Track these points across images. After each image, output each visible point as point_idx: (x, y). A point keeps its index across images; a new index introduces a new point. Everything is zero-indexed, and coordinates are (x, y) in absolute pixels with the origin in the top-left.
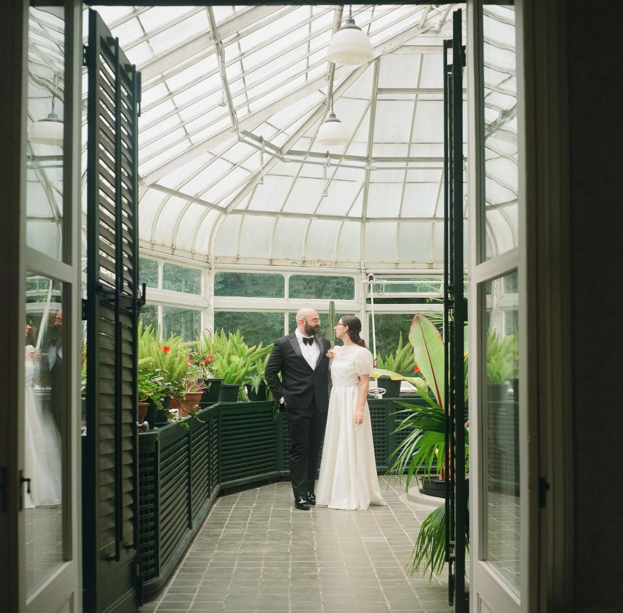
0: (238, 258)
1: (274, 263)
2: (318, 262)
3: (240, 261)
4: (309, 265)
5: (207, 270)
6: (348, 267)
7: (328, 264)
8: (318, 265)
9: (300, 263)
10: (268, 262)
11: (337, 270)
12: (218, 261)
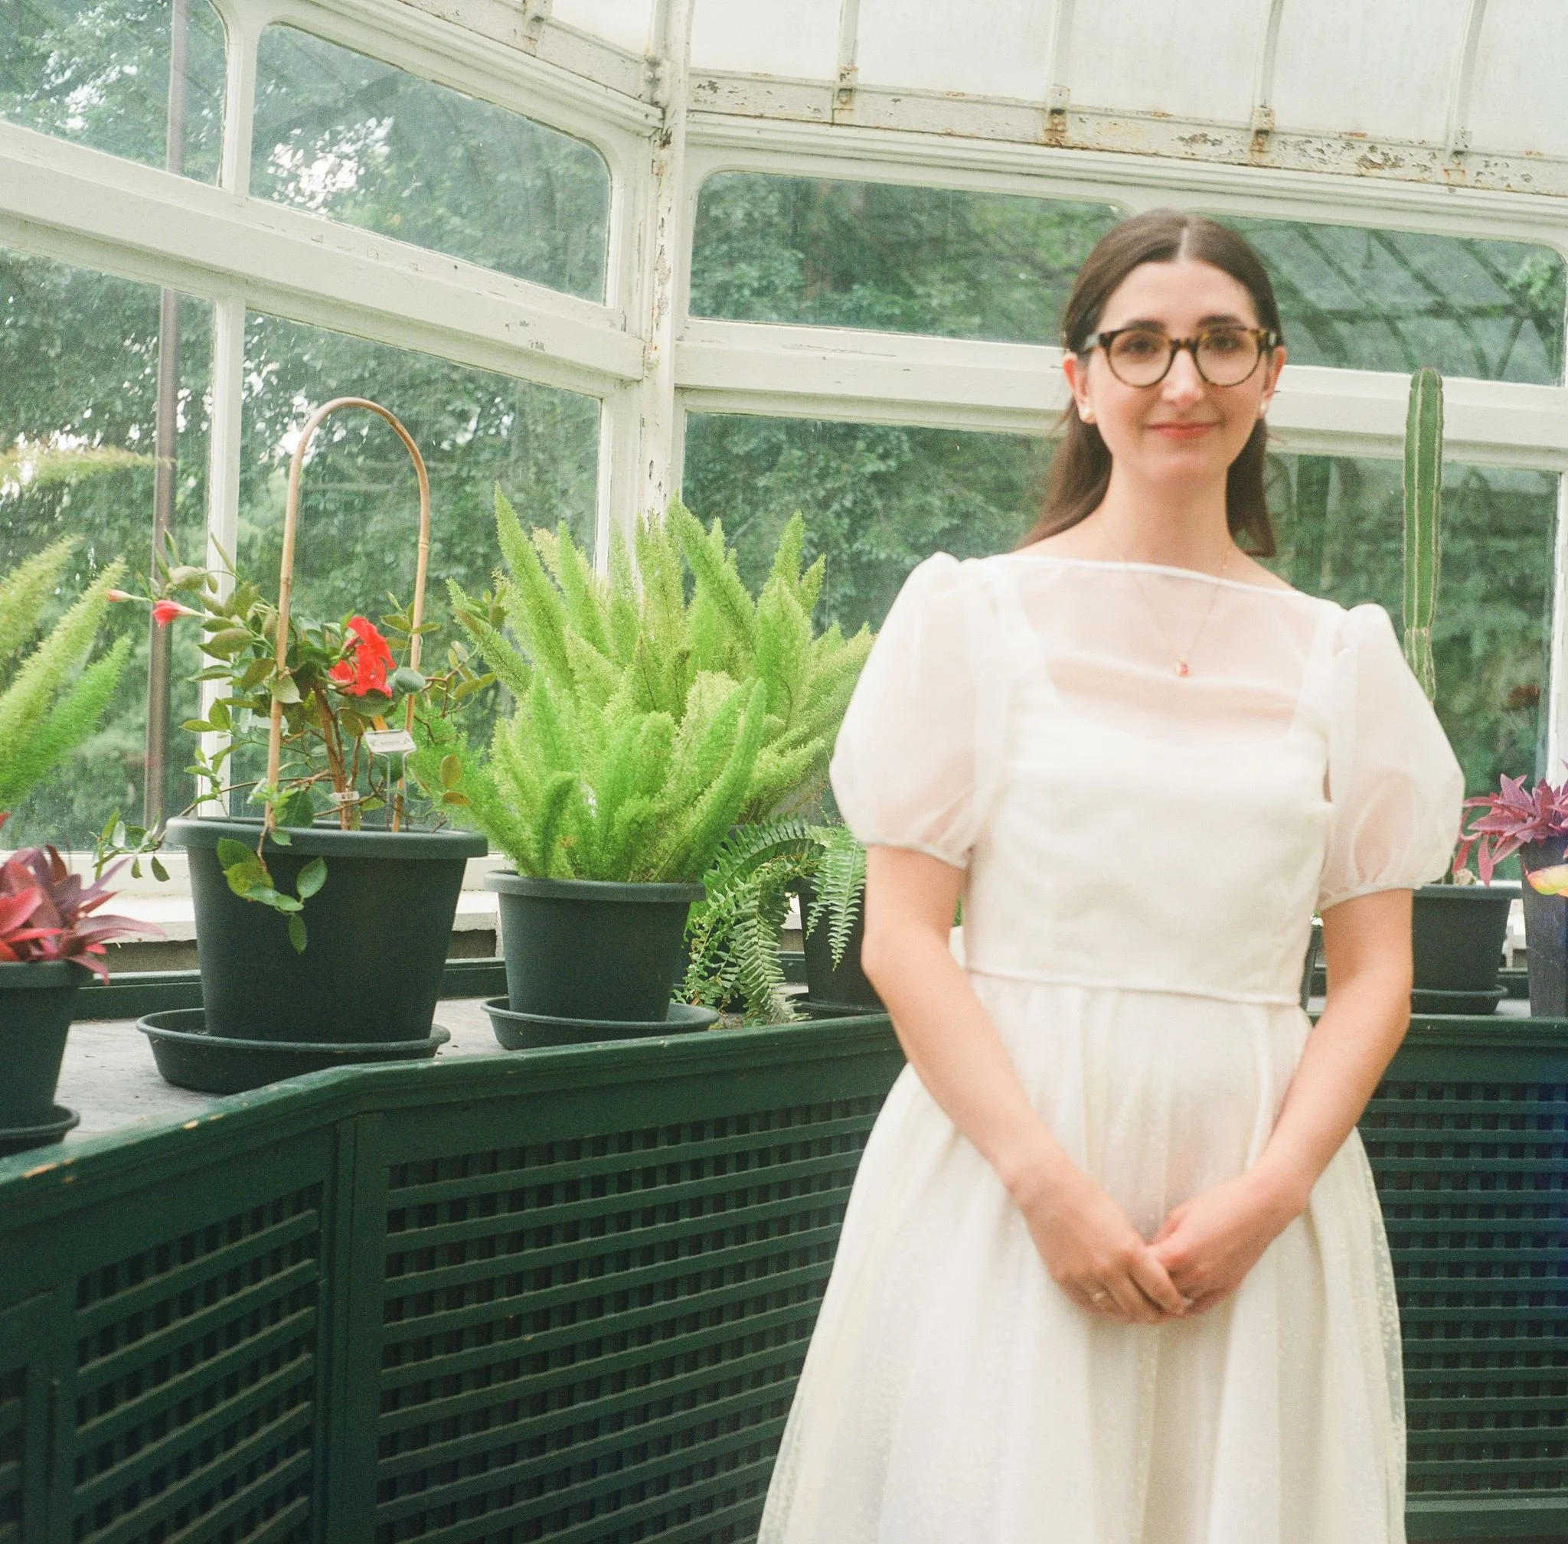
0: (850, 91)
1: (1073, 132)
2: (1349, 146)
3: (862, 109)
4: (1291, 157)
5: (648, 150)
6: (1529, 187)
7: (1408, 161)
8: (1348, 161)
9: (1237, 145)
10: (1037, 126)
11: (1463, 197)
12: (722, 101)
